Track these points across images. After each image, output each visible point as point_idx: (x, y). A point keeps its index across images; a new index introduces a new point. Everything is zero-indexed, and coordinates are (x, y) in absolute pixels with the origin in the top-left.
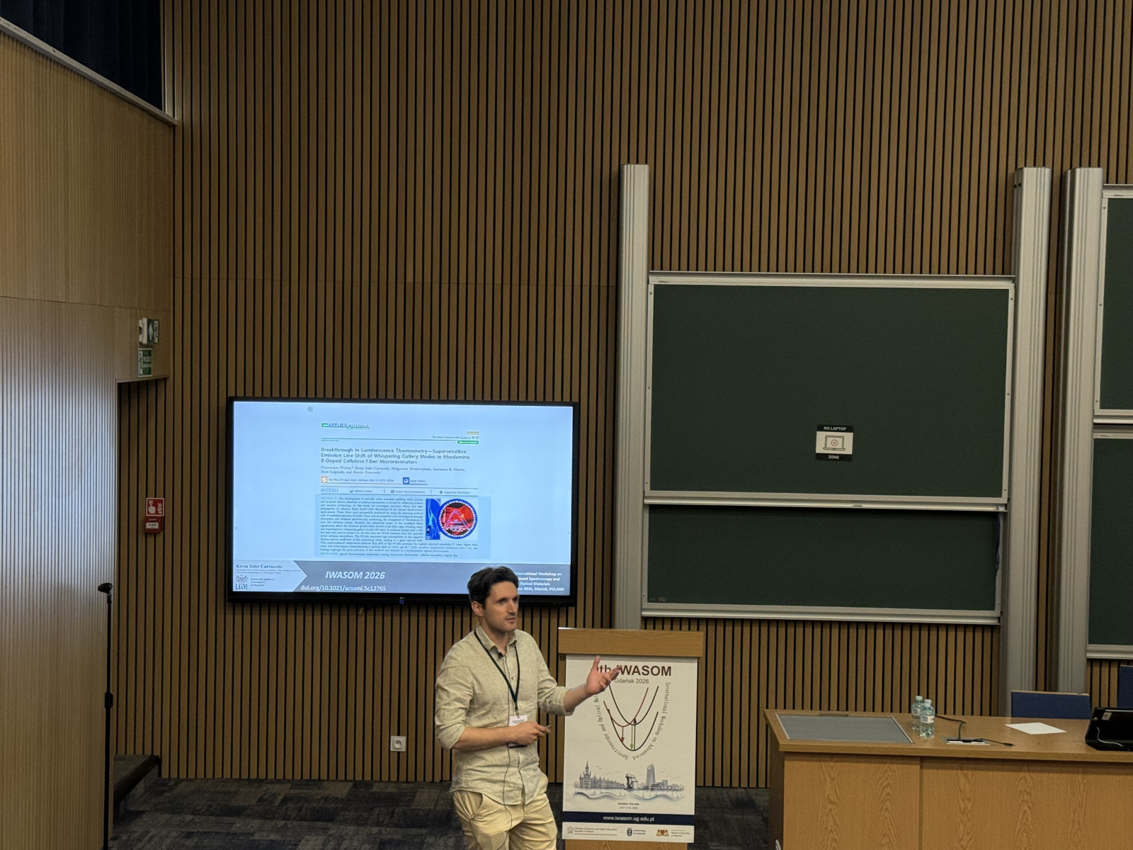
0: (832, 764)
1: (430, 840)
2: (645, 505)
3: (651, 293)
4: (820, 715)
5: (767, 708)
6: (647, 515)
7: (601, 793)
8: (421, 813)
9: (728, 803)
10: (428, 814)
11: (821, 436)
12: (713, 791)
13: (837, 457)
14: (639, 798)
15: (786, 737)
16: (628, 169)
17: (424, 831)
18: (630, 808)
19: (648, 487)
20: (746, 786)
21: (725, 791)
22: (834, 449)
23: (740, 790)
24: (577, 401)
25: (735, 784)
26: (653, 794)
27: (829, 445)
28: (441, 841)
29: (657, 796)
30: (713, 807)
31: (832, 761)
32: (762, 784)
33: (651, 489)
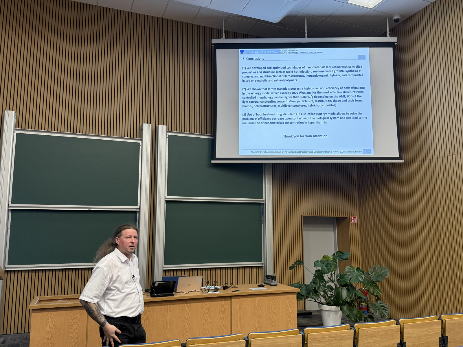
0: (51, 312)
33: (11, 204)
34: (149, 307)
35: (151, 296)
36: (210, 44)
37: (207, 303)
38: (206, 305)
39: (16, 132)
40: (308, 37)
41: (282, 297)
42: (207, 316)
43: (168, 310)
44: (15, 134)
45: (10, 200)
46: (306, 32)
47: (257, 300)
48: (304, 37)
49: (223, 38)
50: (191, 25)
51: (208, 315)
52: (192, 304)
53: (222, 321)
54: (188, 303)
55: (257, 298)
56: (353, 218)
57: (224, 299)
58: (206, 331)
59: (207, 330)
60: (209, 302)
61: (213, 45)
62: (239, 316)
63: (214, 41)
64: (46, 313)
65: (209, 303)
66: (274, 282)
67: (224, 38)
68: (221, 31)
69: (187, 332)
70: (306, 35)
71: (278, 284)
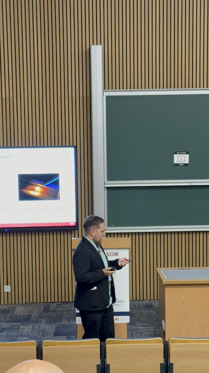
0: (184, 288)
1: (22, 327)
2: (105, 187)
3: (104, 99)
4: (179, 269)
5: (157, 267)
6: (106, 191)
8: (18, 316)
9: (143, 307)
10: (21, 317)
11: (175, 156)
12: (136, 302)
13: (183, 165)
15: (165, 279)
16: (93, 48)
17: (19, 324)
19: (106, 179)
20: (150, 299)
21: (141, 302)
22: (181, 161)
23: (147, 301)
24: (76, 145)
25: (145, 298)
27: (179, 160)
28: (27, 327)
30: (136, 308)
31: (184, 287)
32: (156, 298)
33: (107, 181)
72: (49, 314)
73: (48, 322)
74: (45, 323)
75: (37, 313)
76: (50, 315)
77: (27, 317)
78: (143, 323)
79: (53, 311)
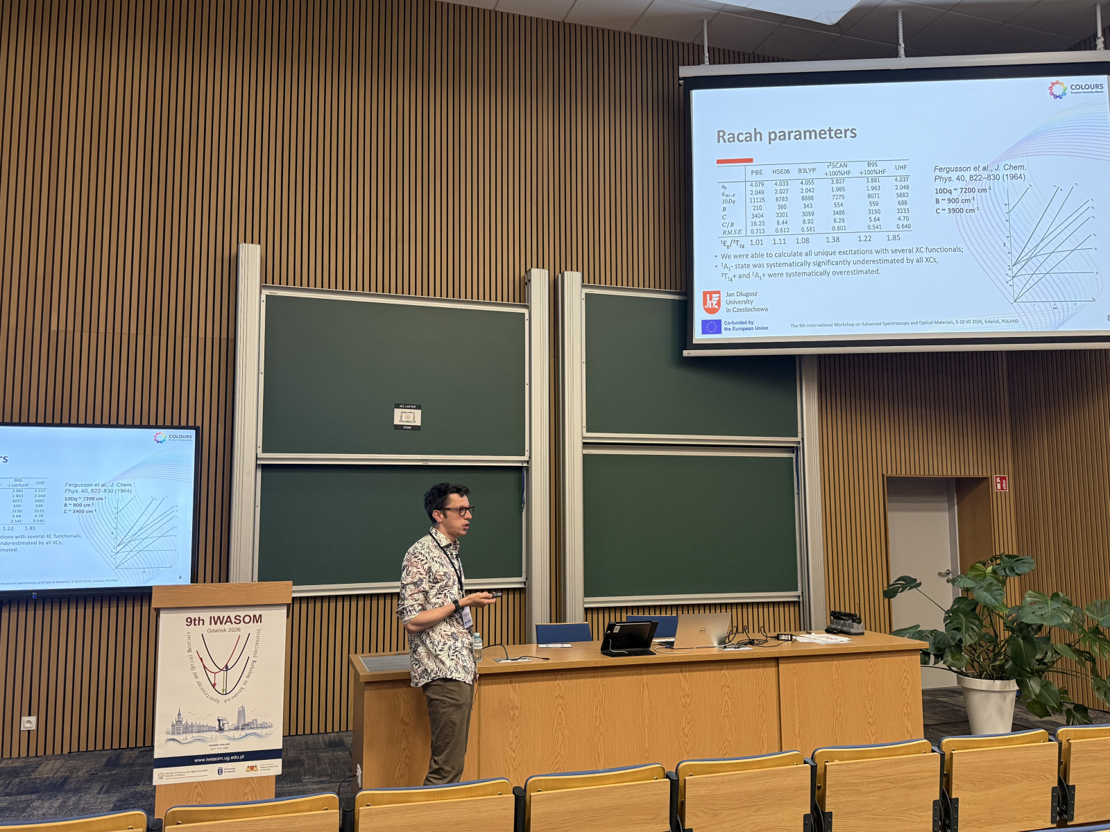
0: (405, 689)
1: (36, 804)
5: (349, 653)
7: (193, 737)
8: (38, 781)
9: (322, 745)
10: (45, 781)
12: (311, 737)
14: (230, 738)
15: (366, 671)
16: (244, 248)
17: (34, 796)
18: (221, 748)
20: (339, 730)
21: (321, 737)
23: (333, 734)
24: (200, 426)
25: (329, 730)
26: (244, 733)
28: (47, 805)
29: (247, 735)
30: (309, 749)
31: (405, 687)
32: (350, 727)
33: (263, 452)
34: (604, 679)
35: (603, 653)
36: (676, 79)
37: (726, 671)
38: (724, 676)
39: (266, 292)
40: (907, 56)
41: (888, 660)
42: (727, 701)
43: (643, 684)
44: (264, 298)
45: (260, 443)
46: (903, 45)
47: (834, 668)
48: (896, 55)
49: (703, 63)
50: (628, 36)
51: (729, 698)
52: (695, 674)
53: (761, 711)
54: (686, 672)
55: (834, 662)
56: (998, 481)
57: (761, 665)
58: (726, 734)
59: (730, 732)
60: (730, 669)
61: (681, 82)
62: (796, 702)
63: (686, 71)
64: (394, 690)
65: (731, 672)
66: (856, 628)
67: (708, 63)
68: (700, 48)
69: (687, 736)
70: (902, 52)
71: (865, 631)
72: (114, 772)
73: (104, 789)
74: (96, 791)
75: (88, 772)
76: (116, 774)
77: (61, 780)
78: (319, 777)
79: (125, 766)
